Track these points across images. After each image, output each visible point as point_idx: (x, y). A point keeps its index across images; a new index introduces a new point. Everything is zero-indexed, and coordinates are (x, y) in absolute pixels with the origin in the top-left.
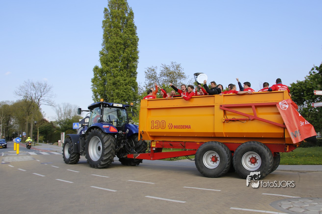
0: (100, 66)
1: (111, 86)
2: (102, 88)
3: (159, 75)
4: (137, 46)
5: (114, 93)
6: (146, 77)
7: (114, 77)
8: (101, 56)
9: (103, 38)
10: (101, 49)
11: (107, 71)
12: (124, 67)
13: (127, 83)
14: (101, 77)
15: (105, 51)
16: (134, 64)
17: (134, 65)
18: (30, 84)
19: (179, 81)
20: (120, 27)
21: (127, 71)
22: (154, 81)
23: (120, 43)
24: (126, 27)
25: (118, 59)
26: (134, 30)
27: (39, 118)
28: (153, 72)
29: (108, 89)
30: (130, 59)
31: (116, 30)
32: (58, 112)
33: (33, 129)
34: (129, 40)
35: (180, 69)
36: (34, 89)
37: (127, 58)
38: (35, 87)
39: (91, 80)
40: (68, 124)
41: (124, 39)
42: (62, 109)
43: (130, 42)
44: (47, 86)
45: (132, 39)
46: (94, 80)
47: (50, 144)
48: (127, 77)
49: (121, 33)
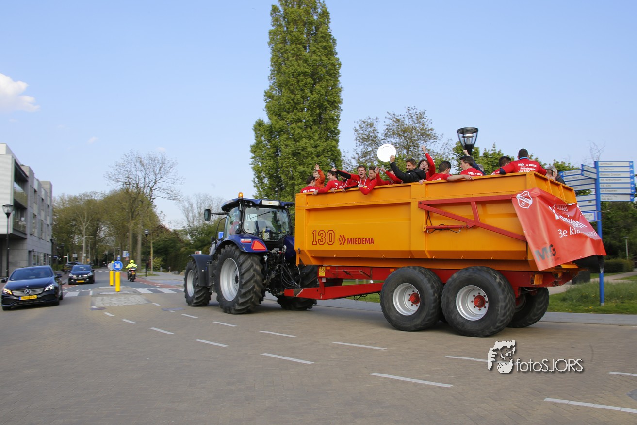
0: (266, 120)
1: (289, 158)
2: (272, 163)
3: (384, 135)
4: (337, 78)
5: (296, 171)
6: (356, 140)
7: (295, 140)
8: (268, 100)
9: (272, 65)
10: (267, 88)
11: (280, 129)
12: (314, 121)
13: (319, 153)
14: (269, 141)
15: (276, 90)
16: (333, 114)
17: (333, 117)
18: (134, 159)
19: (422, 144)
20: (304, 41)
21: (319, 128)
22: (374, 147)
23: (304, 74)
24: (315, 41)
25: (302, 105)
26: (330, 47)
27: (152, 224)
28: (369, 129)
29: (284, 165)
30: (326, 103)
31: (296, 49)
32: (187, 212)
33: (143, 244)
34: (322, 66)
35: (425, 120)
36: (142, 168)
37: (319, 102)
38: (145, 164)
39: (250, 149)
40: (208, 235)
41: (313, 64)
42: (195, 206)
43: (324, 70)
44: (166, 162)
45: (327, 64)
46: (256, 148)
47: (175, 274)
48: (320, 141)
49: (306, 53)
